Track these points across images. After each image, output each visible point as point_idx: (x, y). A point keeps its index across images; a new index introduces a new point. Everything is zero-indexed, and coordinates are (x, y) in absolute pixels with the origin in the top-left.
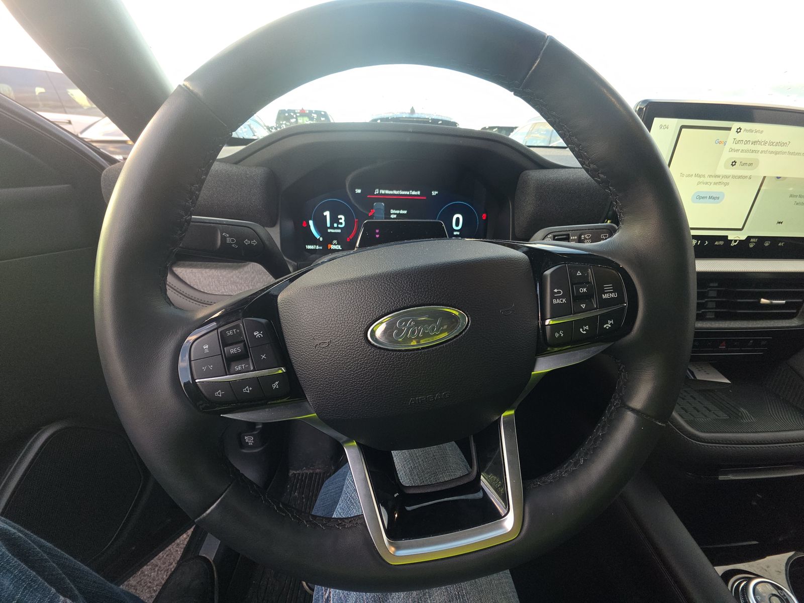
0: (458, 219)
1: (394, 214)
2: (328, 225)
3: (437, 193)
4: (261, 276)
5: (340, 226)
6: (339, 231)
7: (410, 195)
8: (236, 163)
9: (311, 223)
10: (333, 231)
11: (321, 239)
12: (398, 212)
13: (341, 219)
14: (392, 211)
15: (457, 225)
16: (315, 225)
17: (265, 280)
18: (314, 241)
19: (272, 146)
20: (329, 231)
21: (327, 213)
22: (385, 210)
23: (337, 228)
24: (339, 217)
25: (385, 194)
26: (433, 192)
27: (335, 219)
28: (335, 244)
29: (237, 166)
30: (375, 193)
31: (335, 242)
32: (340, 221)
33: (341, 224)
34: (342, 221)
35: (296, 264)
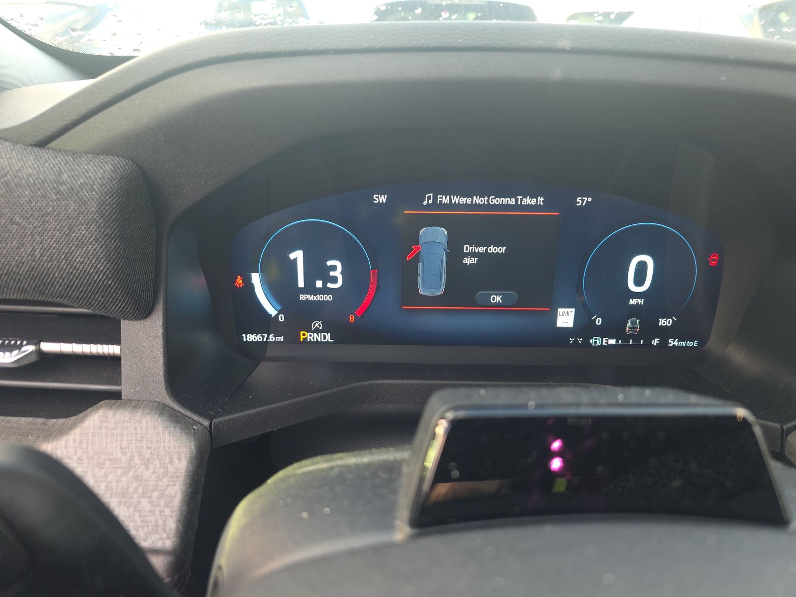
0: (642, 266)
1: (473, 255)
2: (301, 284)
3: (590, 199)
4: (102, 472)
5: (330, 285)
6: (329, 298)
7: (518, 207)
8: (42, 144)
9: (256, 278)
10: (311, 298)
11: (282, 318)
12: (482, 249)
13: (334, 268)
14: (468, 249)
15: (639, 281)
16: (266, 283)
17: (114, 484)
18: (264, 323)
19: (136, 98)
20: (302, 297)
21: (298, 255)
22: (449, 246)
23: (325, 290)
24: (330, 263)
25: (450, 206)
26: (579, 199)
27: (316, 269)
28: (317, 331)
29: (44, 153)
30: (425, 203)
31: (318, 324)
32: (332, 274)
33: (334, 280)
34: (337, 273)
35: (206, 423)
